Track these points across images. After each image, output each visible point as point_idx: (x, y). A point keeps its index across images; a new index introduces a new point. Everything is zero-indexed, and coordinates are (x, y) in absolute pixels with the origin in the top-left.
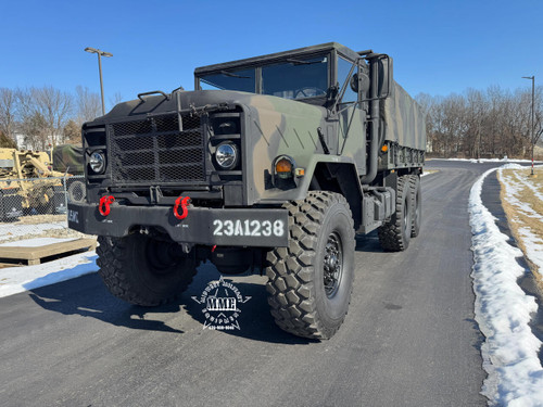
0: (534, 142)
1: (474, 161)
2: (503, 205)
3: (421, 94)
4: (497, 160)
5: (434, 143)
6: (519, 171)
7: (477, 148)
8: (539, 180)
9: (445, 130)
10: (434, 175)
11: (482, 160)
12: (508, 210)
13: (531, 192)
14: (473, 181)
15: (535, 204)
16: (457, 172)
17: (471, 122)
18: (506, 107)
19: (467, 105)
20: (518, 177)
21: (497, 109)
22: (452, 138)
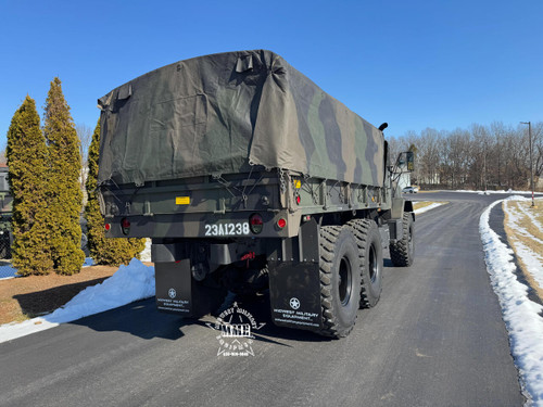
0: (538, 174)
1: (481, 192)
2: (505, 229)
3: (428, 129)
4: (503, 192)
5: (441, 175)
6: (522, 203)
7: (483, 179)
8: (538, 210)
9: (451, 163)
10: (445, 206)
11: (488, 192)
12: (508, 232)
13: (529, 220)
14: (482, 211)
15: (531, 229)
16: (466, 203)
17: (477, 155)
18: (510, 141)
19: (472, 139)
20: (521, 208)
21: (501, 143)
22: (459, 171)
